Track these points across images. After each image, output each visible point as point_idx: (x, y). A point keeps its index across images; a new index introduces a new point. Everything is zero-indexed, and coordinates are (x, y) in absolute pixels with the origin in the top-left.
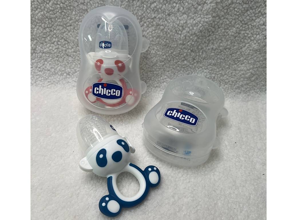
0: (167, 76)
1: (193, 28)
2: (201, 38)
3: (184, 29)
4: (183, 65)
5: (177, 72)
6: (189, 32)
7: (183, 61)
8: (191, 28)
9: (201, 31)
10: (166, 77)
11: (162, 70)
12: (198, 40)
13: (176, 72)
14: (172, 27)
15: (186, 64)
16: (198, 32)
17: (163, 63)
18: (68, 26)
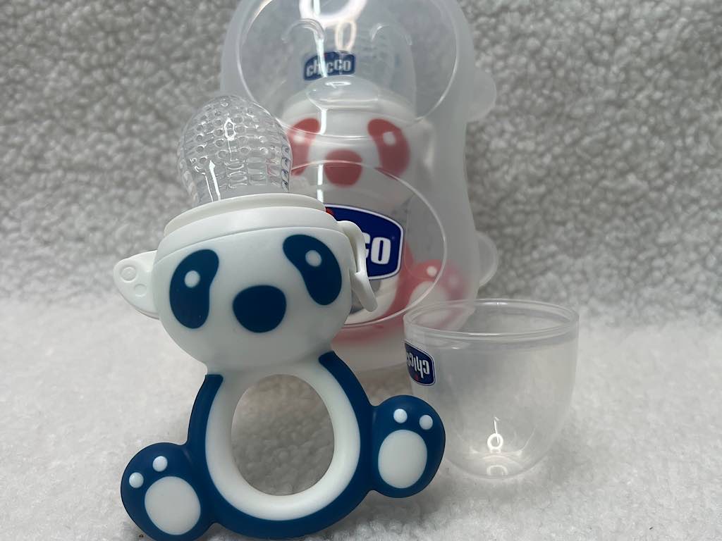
0: (557, 243)
1: (654, 33)
2: (686, 72)
3: (618, 43)
4: (624, 193)
5: (599, 222)
6: (638, 53)
7: (622, 174)
8: (647, 35)
9: (685, 47)
10: (553, 248)
11: (538, 217)
12: (675, 83)
13: (593, 225)
14: (574, 39)
15: (632, 189)
16: (675, 50)
17: (542, 189)
18: (178, 60)
